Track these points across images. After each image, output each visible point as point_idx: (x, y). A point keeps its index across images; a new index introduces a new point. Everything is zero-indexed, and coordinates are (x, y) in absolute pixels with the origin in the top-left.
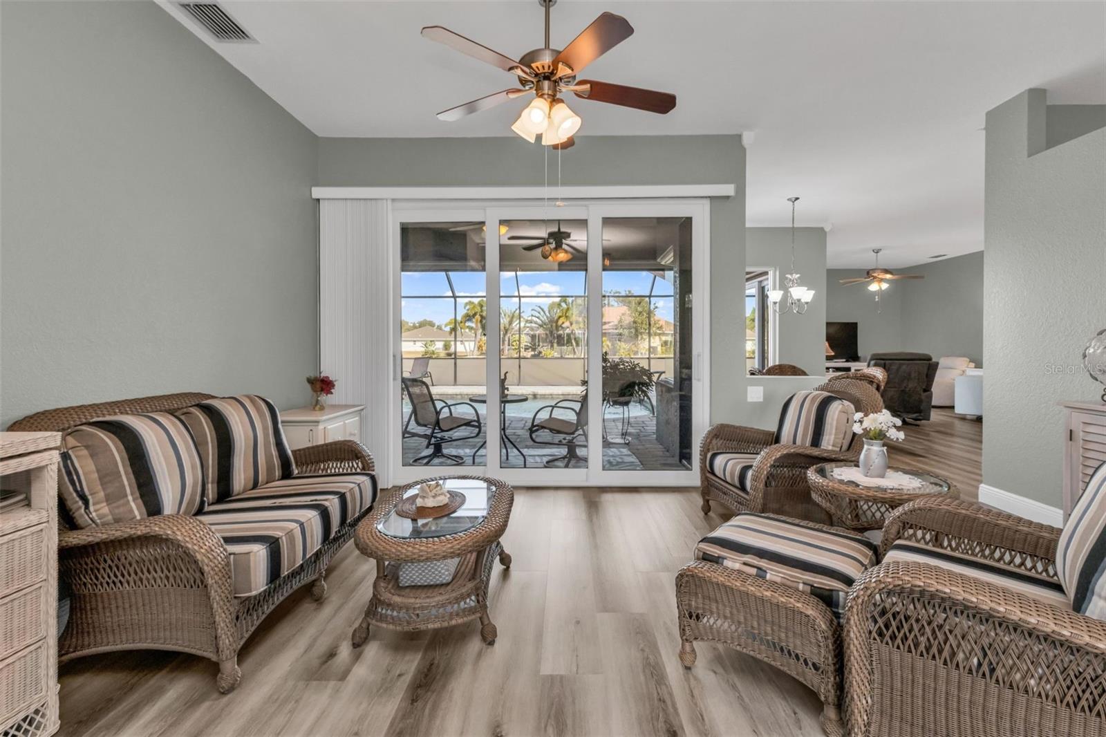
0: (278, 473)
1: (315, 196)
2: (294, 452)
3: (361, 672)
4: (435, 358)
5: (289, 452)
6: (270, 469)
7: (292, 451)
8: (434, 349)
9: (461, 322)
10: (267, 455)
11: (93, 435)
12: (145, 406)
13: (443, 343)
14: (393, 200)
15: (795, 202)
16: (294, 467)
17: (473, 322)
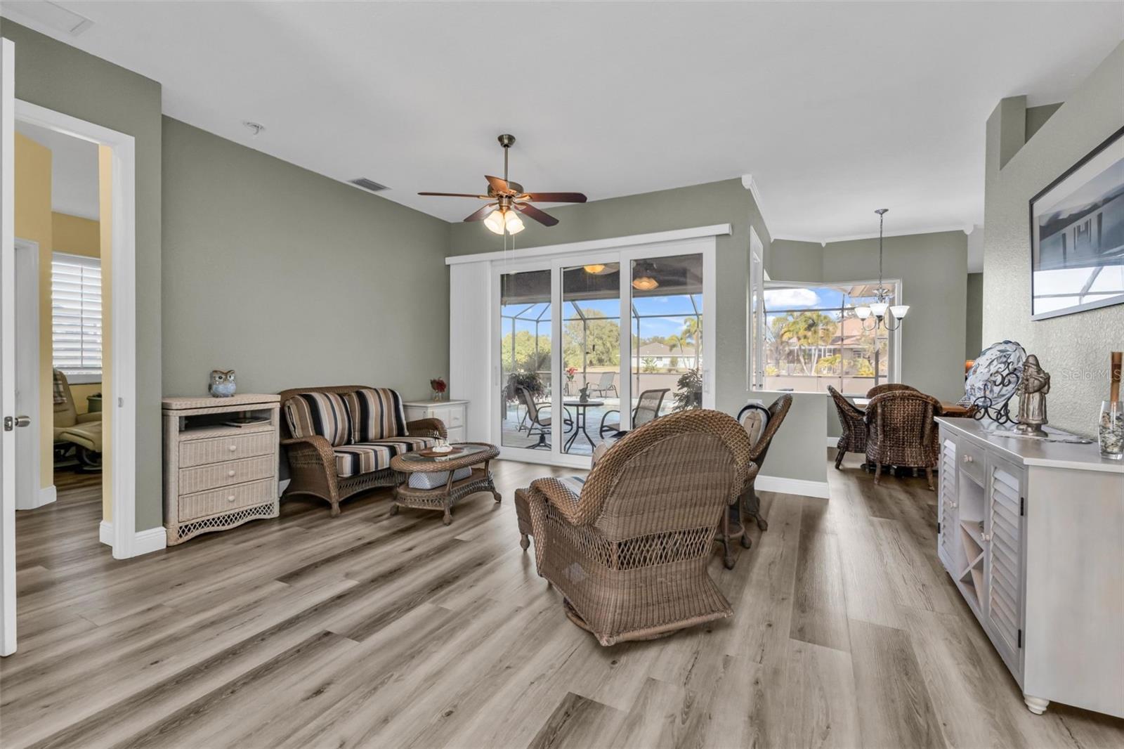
0: (395, 432)
1: (447, 263)
2: (408, 424)
3: (385, 523)
4: (655, 374)
5: (404, 422)
6: (390, 429)
7: (407, 423)
8: (654, 365)
9: (681, 339)
10: (389, 421)
11: (299, 400)
12: (323, 390)
13: (669, 359)
14: (492, 261)
15: (883, 215)
16: (406, 430)
17: (692, 339)
